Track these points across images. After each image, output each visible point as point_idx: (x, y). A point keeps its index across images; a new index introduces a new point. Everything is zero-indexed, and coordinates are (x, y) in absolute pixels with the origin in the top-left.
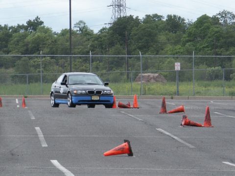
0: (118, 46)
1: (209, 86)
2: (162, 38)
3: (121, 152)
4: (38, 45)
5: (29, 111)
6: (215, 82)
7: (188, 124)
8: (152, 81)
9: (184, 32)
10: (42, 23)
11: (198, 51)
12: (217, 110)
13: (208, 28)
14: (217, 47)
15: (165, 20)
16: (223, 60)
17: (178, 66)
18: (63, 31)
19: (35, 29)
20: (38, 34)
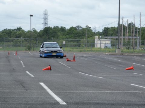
0: (45, 36)
1: (73, 48)
2: (59, 33)
3: (48, 69)
4: (20, 35)
5: (19, 56)
6: (75, 47)
7: (68, 61)
9: (66, 32)
10: (21, 28)
11: (70, 37)
12: (77, 56)
13: (73, 31)
14: (76, 36)
15: (60, 28)
16: (77, 41)
17: (64, 42)
18: (28, 31)
19: (19, 30)
20: (20, 32)
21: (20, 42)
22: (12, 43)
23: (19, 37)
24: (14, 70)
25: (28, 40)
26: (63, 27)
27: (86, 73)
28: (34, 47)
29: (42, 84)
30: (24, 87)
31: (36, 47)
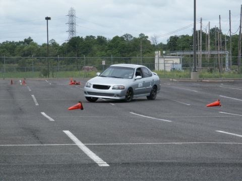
0: (72, 52)
2: (95, 48)
8: (90, 70)
9: (106, 45)
10: (32, 40)
11: (114, 54)
13: (119, 42)
14: (123, 53)
15: (96, 38)
16: (126, 59)
18: (43, 44)
21: (30, 63)
22: (16, 65)
23: (28, 54)
24: (21, 111)
26: (101, 37)
28: (53, 72)
31: (58, 71)
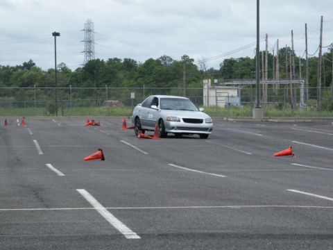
0: (89, 81)
2: (121, 75)
3: (97, 157)
4: (31, 80)
5: (28, 129)
7: (143, 137)
8: (114, 106)
9: (136, 71)
10: (34, 64)
11: (146, 84)
13: (153, 68)
14: (160, 81)
15: (122, 62)
17: (133, 96)
18: (49, 70)
19: (29, 69)
20: (31, 72)
21: (31, 96)
22: (12, 98)
23: (28, 83)
24: (18, 162)
25: (49, 92)
26: (130, 59)
27: (183, 166)
28: (63, 108)
29: (83, 192)
30: (42, 200)
31: (69, 107)
